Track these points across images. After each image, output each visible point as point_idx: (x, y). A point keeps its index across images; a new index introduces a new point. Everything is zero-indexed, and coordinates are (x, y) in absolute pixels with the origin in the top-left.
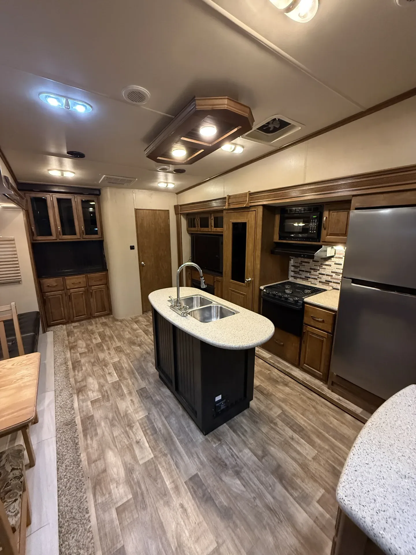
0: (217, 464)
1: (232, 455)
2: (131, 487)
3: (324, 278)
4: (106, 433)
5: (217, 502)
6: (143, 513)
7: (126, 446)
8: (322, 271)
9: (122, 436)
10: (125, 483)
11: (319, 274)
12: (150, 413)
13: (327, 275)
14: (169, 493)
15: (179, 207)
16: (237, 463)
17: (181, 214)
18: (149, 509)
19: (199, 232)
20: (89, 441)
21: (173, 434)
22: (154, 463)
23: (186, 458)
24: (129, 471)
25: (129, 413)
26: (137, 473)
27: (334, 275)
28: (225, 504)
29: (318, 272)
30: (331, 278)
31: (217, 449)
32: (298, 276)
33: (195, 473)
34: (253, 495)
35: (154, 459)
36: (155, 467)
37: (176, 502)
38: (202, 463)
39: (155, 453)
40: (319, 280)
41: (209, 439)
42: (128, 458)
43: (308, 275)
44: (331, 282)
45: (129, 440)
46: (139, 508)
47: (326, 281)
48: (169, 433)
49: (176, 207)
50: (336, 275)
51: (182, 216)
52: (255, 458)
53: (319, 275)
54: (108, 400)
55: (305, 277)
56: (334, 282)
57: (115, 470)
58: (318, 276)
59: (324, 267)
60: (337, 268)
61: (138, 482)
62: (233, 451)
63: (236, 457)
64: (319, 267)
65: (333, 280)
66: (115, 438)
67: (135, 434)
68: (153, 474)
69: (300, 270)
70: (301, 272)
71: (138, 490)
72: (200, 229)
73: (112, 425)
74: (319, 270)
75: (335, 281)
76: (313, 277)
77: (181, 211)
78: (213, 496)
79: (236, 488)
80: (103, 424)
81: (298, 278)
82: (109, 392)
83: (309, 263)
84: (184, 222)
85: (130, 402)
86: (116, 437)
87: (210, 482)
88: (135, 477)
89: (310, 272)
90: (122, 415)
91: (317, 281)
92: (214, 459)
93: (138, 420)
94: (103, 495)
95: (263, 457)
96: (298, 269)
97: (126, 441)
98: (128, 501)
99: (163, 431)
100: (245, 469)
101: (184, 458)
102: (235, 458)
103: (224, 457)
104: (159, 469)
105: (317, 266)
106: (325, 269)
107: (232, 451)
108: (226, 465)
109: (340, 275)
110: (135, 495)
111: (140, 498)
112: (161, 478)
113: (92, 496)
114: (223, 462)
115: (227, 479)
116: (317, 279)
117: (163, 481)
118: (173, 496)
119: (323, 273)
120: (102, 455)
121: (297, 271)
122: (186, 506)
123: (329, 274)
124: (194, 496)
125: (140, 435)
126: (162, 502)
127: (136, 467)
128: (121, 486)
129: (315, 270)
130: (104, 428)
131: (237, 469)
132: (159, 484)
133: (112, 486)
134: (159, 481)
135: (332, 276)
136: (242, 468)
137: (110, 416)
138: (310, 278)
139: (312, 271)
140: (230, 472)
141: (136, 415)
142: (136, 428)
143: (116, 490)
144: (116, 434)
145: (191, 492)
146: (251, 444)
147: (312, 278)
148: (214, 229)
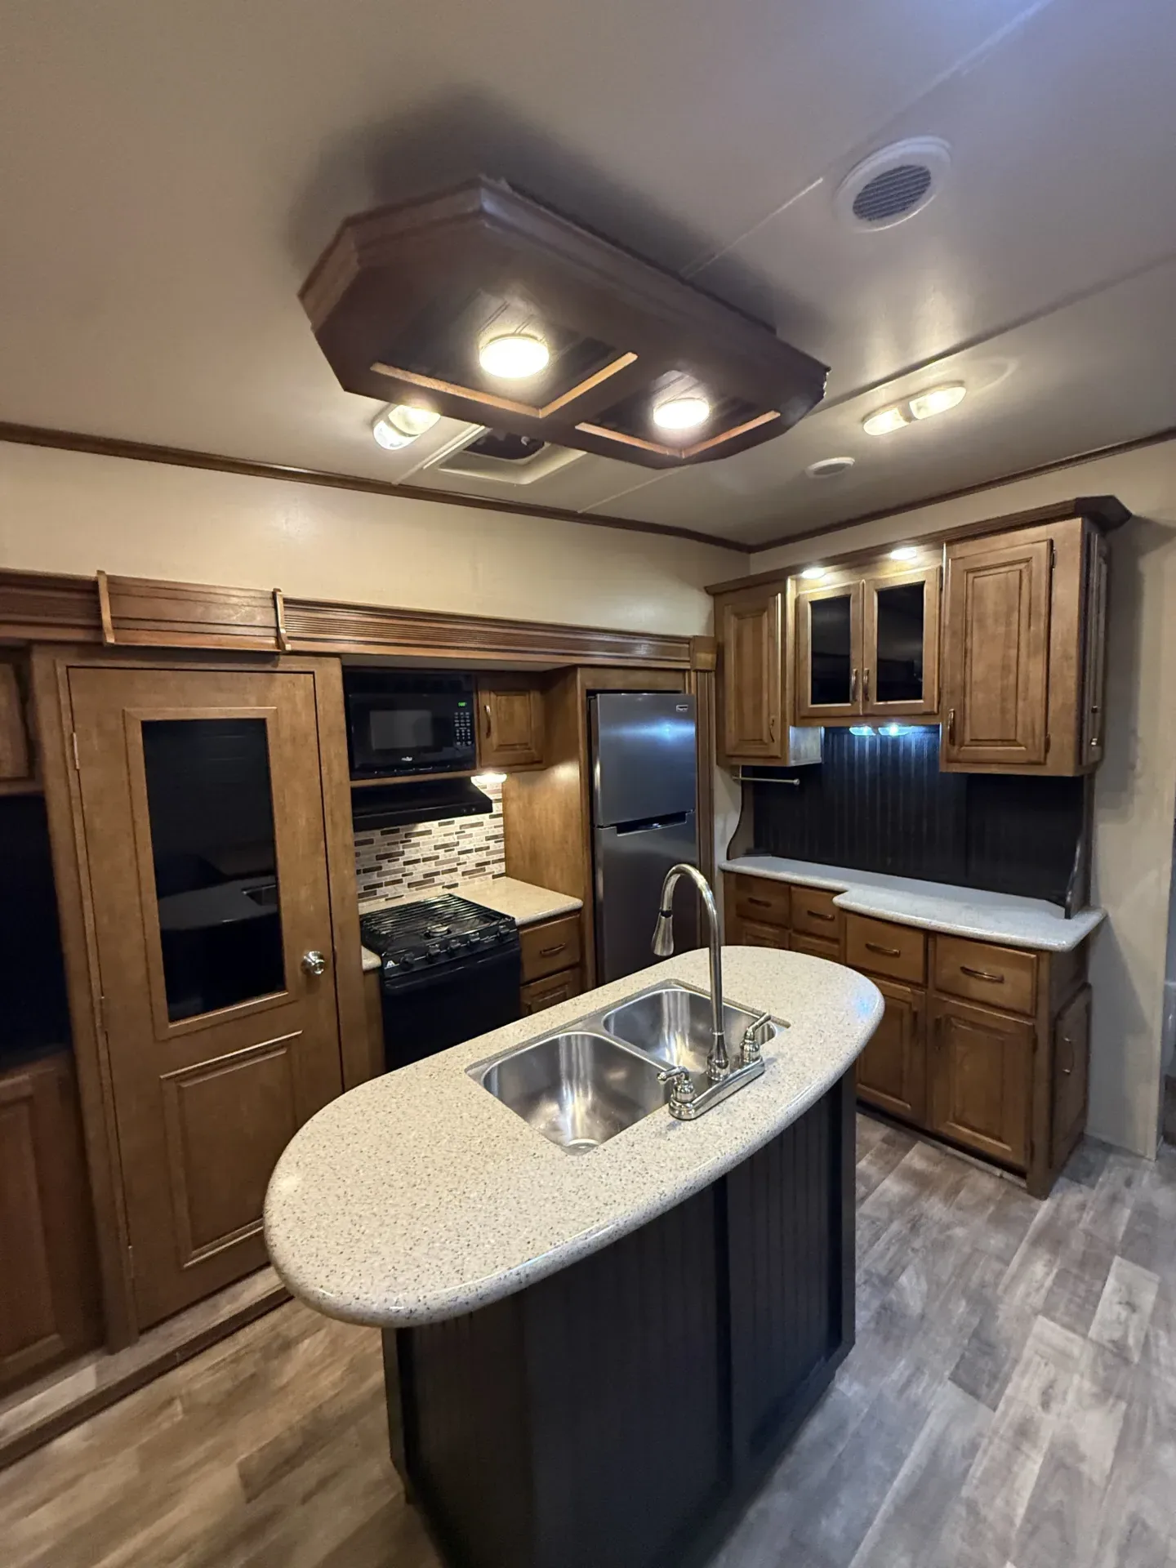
13: (425, 860)
27: (441, 852)
30: (436, 864)
43: (374, 878)
44: (437, 874)
53: (407, 867)
56: (444, 872)
64: (401, 845)
75: (446, 867)
76: (389, 878)
83: (371, 842)
89: (380, 868)
91: (404, 886)
105: (397, 843)
129: (392, 857)
147: (388, 884)
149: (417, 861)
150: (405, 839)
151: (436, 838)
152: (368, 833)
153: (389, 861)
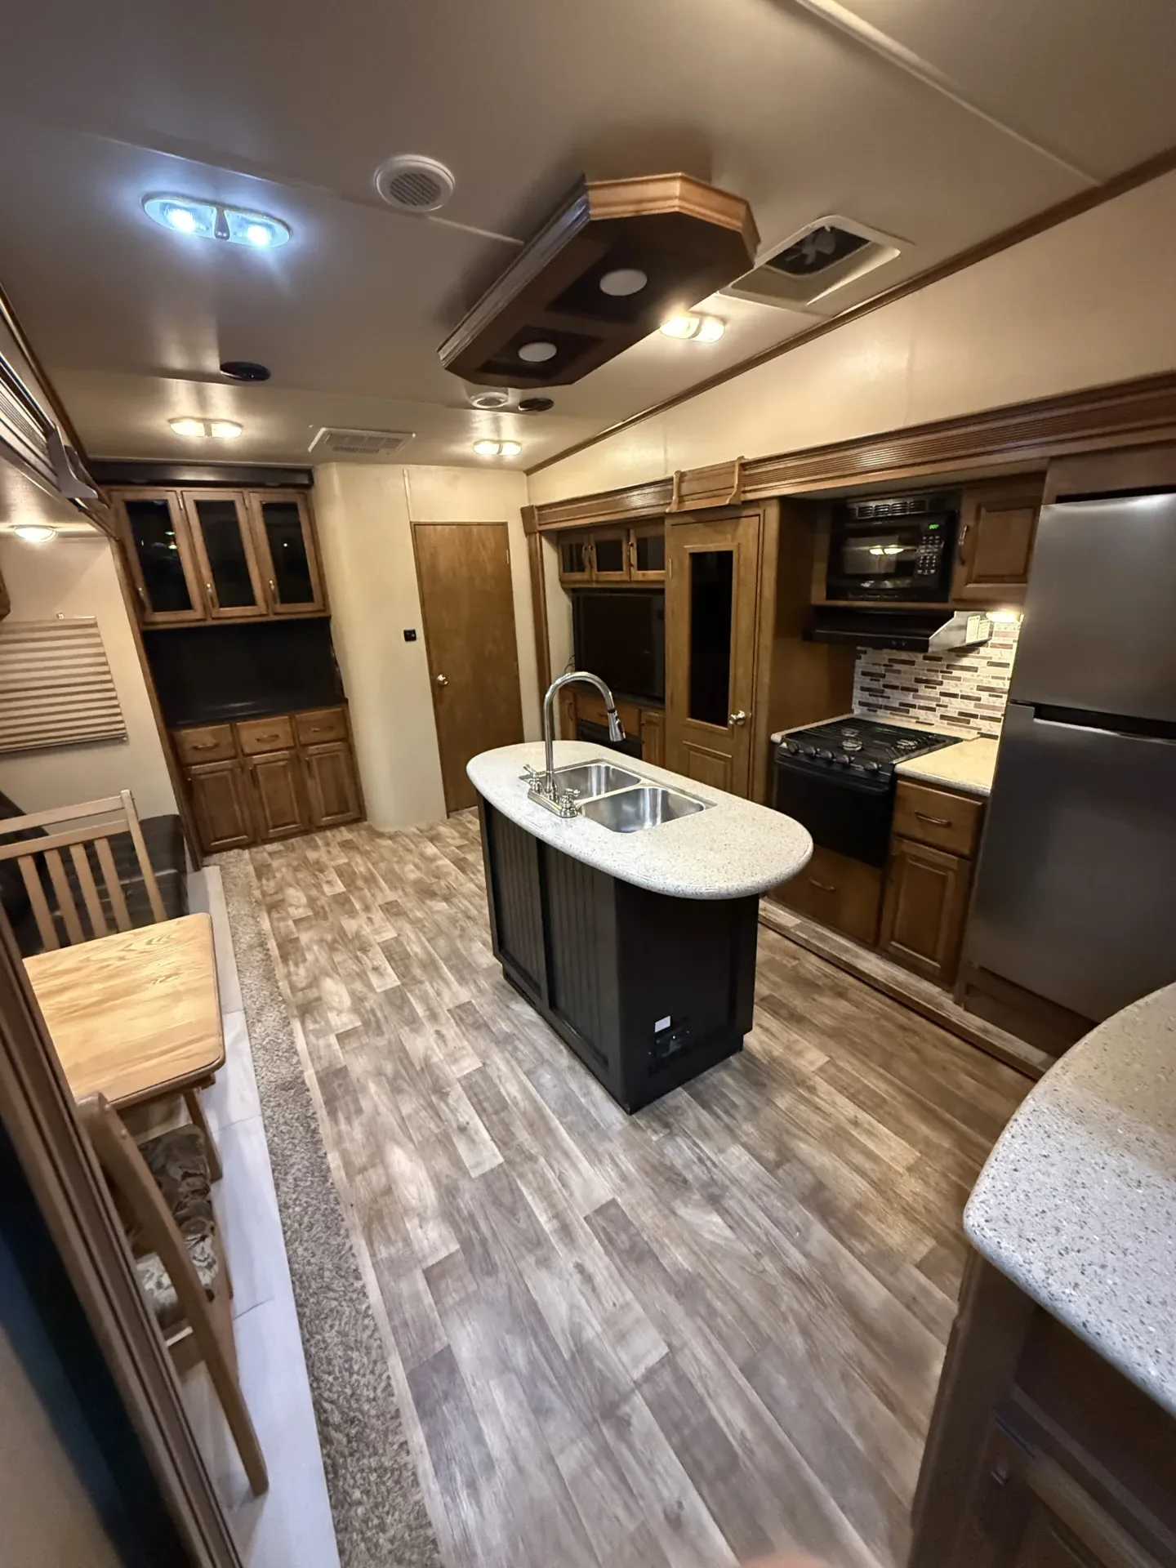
0: (661, 1180)
1: (700, 1159)
2: (455, 1226)
3: (955, 707)
4: (382, 1109)
5: (665, 1262)
6: (489, 1280)
7: (433, 1138)
8: (949, 686)
9: (423, 1114)
10: (440, 1219)
11: (943, 694)
12: (488, 1062)
13: (963, 697)
14: (547, 1240)
15: (536, 512)
16: (712, 1178)
17: (540, 532)
18: (502, 1276)
19: (594, 586)
20: (343, 1126)
21: (548, 1111)
22: (507, 1176)
23: (584, 1164)
24: (448, 1192)
25: (435, 1063)
26: (467, 1197)
28: (686, 1266)
29: (939, 689)
31: (660, 1145)
32: (881, 701)
33: (610, 1197)
34: (753, 1248)
35: (505, 1166)
36: (510, 1184)
37: (565, 1258)
38: (624, 1177)
39: (507, 1153)
40: (940, 711)
41: (641, 1123)
42: (442, 1163)
43: (909, 698)
44: (975, 716)
45: (441, 1124)
46: (477, 1269)
47: (961, 714)
48: (538, 1110)
49: (527, 514)
50: (990, 695)
51: (543, 540)
52: (756, 1166)
54: (379, 1032)
55: (902, 704)
56: (983, 718)
57: (413, 1189)
58: (939, 700)
59: (956, 673)
60: (993, 677)
61: (472, 1216)
62: (701, 1149)
63: (709, 1164)
64: (940, 675)
65: (979, 712)
66: (406, 1120)
67: (454, 1111)
68: (507, 1199)
69: (885, 686)
70: (888, 692)
71: (473, 1233)
72: (597, 575)
73: (396, 1090)
74: (941, 683)
76: (922, 703)
77: (540, 525)
78: (656, 1248)
79: (712, 1232)
80: (372, 1088)
81: (880, 707)
82: (379, 1014)
83: (912, 663)
84: (551, 557)
85: (435, 1036)
86: (409, 1116)
87: (647, 1218)
88: (462, 1205)
89: (916, 691)
90: (418, 1068)
92: (654, 1167)
93: (459, 1080)
94: (389, 1241)
95: (778, 1165)
96: (881, 683)
97: (432, 1126)
98: (451, 1256)
99: (523, 1104)
100: (735, 1190)
101: (580, 1166)
102: (707, 1168)
103: (678, 1163)
104: (518, 1189)
106: (959, 679)
107: (698, 1151)
108: (685, 1181)
109: (1001, 697)
110: (466, 1245)
111: (479, 1250)
112: (527, 1206)
113: (363, 1243)
114: (679, 1175)
115: (687, 1213)
116: (933, 710)
117: (531, 1215)
118: (560, 1249)
119: (953, 691)
120: (378, 1156)
121: (878, 687)
122: (590, 1268)
123: (970, 694)
124: (610, 1248)
125: (467, 1114)
126: (531, 1259)
127: (464, 1184)
128: (431, 1224)
130: (376, 1098)
131: (714, 1190)
132: (522, 1221)
133: (411, 1225)
134: (522, 1214)
135: (979, 699)
136: (725, 1188)
137: (389, 1068)
138: (913, 706)
139: (922, 687)
140: (697, 1197)
141: (454, 1068)
142: (455, 1097)
143: (419, 1231)
144: (406, 1109)
145: (600, 1241)
146: (747, 1134)
147: (921, 708)
148: (639, 575)
149: (954, 696)
150: (945, 669)
151: (980, 678)
152: (911, 654)
153: (926, 687)
